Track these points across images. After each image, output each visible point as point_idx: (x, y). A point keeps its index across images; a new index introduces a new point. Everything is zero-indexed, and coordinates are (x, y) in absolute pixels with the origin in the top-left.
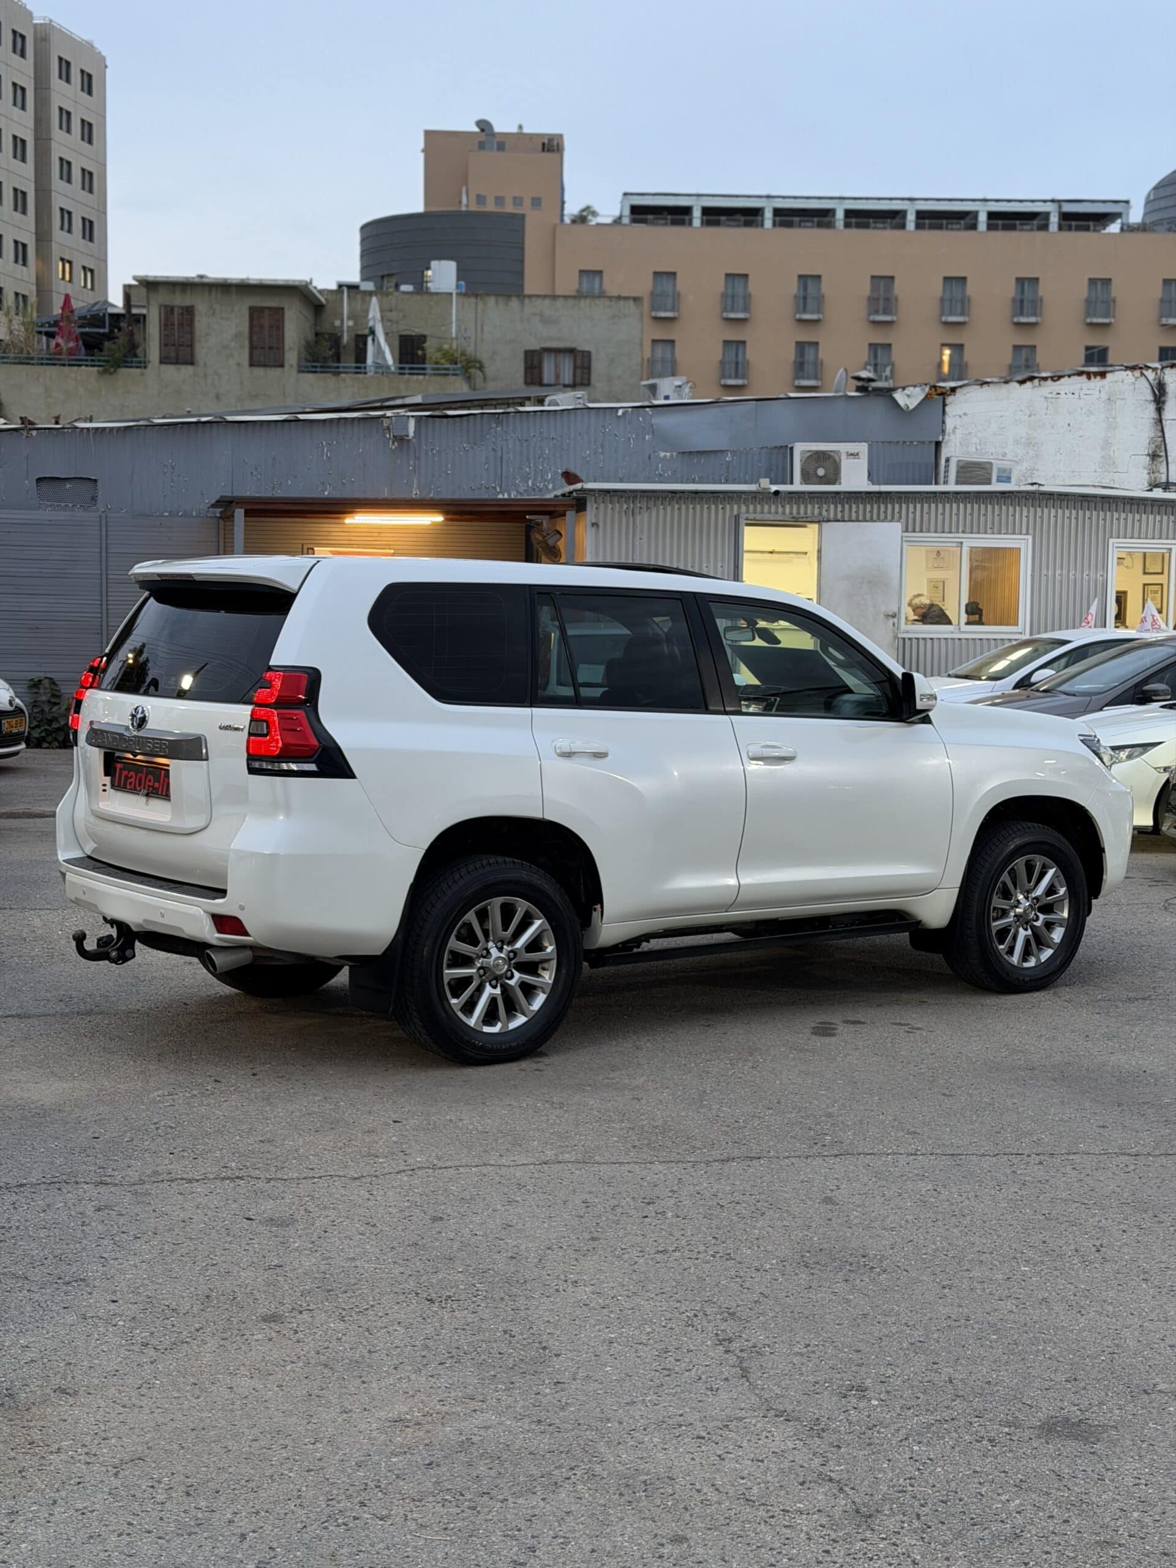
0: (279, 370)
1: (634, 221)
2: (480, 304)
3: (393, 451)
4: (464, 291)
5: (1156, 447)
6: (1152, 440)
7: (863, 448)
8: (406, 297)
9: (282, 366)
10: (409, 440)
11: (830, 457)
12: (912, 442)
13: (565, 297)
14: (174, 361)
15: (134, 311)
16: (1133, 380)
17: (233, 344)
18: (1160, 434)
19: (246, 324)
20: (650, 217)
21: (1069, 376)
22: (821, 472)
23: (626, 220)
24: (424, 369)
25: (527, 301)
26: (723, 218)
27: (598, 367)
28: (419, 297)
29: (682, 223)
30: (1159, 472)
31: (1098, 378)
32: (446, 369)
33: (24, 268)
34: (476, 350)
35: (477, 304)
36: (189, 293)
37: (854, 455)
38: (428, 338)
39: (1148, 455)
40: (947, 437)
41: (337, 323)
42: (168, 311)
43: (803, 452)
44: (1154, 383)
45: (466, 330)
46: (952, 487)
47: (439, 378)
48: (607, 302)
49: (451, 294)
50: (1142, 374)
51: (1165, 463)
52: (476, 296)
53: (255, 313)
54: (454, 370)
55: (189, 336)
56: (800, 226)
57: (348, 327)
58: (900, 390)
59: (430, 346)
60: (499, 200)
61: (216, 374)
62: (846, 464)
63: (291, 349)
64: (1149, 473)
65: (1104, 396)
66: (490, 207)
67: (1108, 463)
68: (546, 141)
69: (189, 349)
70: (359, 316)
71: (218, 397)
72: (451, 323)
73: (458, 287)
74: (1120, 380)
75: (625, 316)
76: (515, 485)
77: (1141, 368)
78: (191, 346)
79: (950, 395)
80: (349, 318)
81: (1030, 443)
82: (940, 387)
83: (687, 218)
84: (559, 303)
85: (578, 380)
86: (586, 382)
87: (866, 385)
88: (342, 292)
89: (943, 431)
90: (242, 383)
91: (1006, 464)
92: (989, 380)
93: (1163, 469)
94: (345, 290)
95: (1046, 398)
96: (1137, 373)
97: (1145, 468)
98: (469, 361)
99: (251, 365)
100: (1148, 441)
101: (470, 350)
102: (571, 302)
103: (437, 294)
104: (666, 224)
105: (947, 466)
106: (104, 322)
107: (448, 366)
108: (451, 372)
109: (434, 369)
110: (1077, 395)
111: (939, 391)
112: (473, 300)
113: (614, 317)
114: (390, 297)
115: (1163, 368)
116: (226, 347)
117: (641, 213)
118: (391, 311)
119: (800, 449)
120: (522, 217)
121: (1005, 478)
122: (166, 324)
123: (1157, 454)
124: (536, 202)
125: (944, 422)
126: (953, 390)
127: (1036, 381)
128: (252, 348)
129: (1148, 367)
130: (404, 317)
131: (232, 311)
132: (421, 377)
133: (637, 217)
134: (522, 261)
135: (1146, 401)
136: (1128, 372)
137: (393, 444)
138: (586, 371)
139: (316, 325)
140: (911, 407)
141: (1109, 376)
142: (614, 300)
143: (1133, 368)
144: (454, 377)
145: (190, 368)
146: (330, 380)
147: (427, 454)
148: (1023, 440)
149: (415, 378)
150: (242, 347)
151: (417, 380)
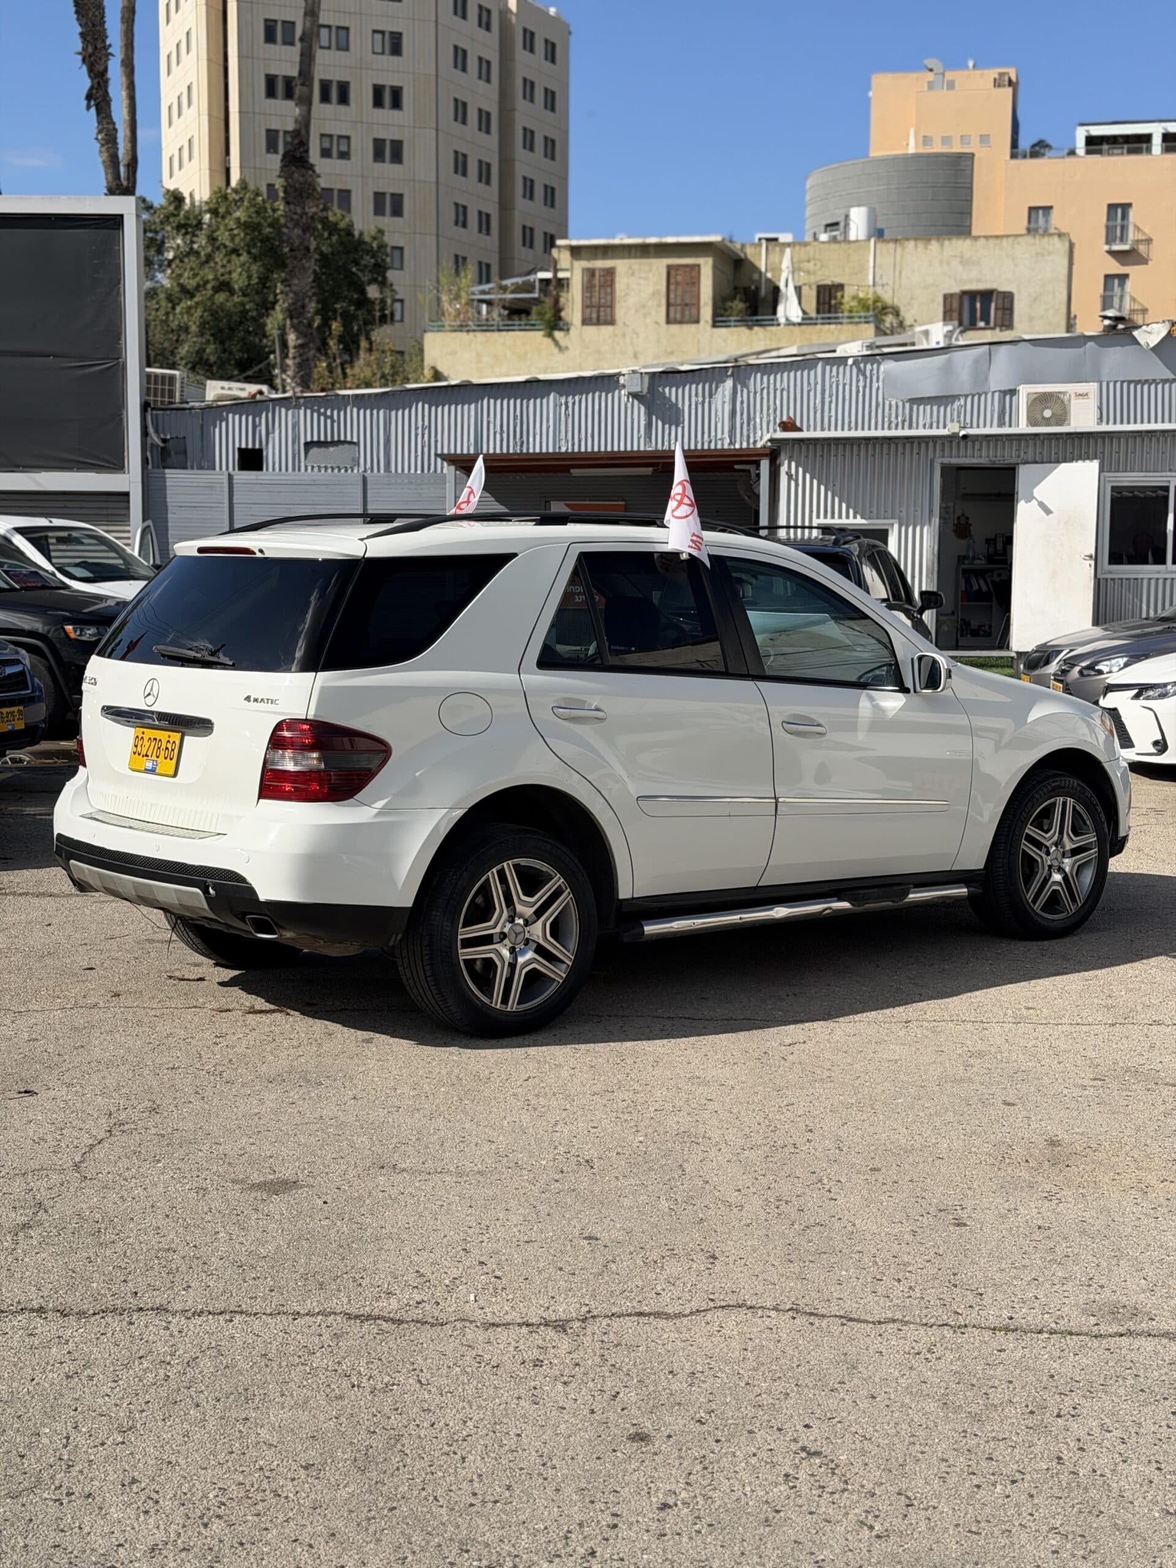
0: (692, 328)
1: (1088, 152)
2: (899, 249)
3: (629, 407)
8: (827, 246)
9: (697, 321)
11: (1059, 398)
12: (1145, 381)
13: (987, 237)
14: (594, 321)
15: (561, 275)
17: (650, 303)
19: (664, 283)
20: (1105, 147)
22: (1047, 413)
23: (1081, 152)
24: (836, 318)
25: (946, 243)
27: (1020, 307)
28: (836, 246)
29: (1140, 151)
32: (860, 317)
33: (488, 238)
34: (892, 296)
35: (896, 250)
36: (610, 254)
37: (1082, 396)
38: (846, 288)
41: (755, 276)
42: (591, 273)
43: (1028, 395)
45: (883, 276)
47: (850, 327)
48: (1030, 240)
49: (869, 241)
52: (896, 241)
53: (672, 272)
54: (866, 318)
55: (609, 298)
57: (766, 280)
58: (1143, 328)
59: (849, 292)
60: (946, 140)
61: (634, 331)
62: (1074, 405)
63: (706, 304)
66: (938, 148)
68: (997, 76)
69: (609, 310)
70: (775, 269)
71: (635, 356)
72: (867, 269)
73: (868, 232)
75: (1049, 253)
78: (612, 306)
80: (767, 271)
83: (1144, 146)
84: (980, 243)
85: (999, 322)
86: (1007, 323)
87: (1114, 323)
88: (760, 245)
90: (658, 341)
94: (764, 243)
98: (884, 308)
99: (668, 321)
101: (887, 297)
102: (992, 242)
103: (857, 241)
104: (1122, 154)
106: (534, 287)
107: (860, 314)
108: (862, 320)
109: (850, 317)
112: (891, 246)
113: (1037, 254)
114: (808, 248)
116: (644, 306)
117: (1094, 144)
118: (809, 261)
119: (1025, 391)
120: (972, 156)
122: (588, 287)
124: (984, 139)
128: (668, 305)
130: (822, 266)
131: (651, 270)
132: (833, 327)
133: (1091, 148)
134: (971, 201)
137: (628, 399)
138: (1007, 312)
139: (733, 280)
140: (1152, 345)
144: (866, 325)
145: (610, 328)
146: (744, 330)
147: (660, 408)
149: (827, 327)
150: (659, 305)
151: (829, 331)
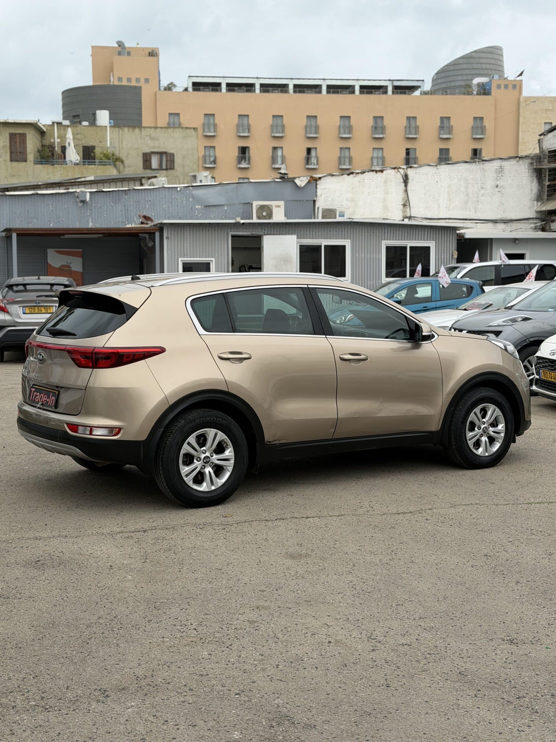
0: (24, 163)
1: (194, 89)
2: (121, 131)
3: (80, 207)
4: (112, 124)
5: (405, 201)
6: (403, 199)
7: (282, 203)
8: (86, 127)
9: (26, 161)
10: (87, 202)
11: (268, 207)
12: (303, 200)
13: (161, 128)
16: (395, 173)
17: (2, 151)
18: (406, 196)
19: (8, 141)
20: (201, 88)
21: (368, 172)
22: (264, 214)
23: (190, 89)
24: (95, 162)
25: (143, 129)
26: (236, 88)
27: (178, 161)
28: (91, 128)
29: (217, 90)
30: (406, 212)
31: (380, 173)
32: (105, 162)
34: (119, 153)
35: (119, 131)
37: (278, 206)
38: (96, 148)
39: (402, 205)
40: (318, 198)
41: (52, 140)
43: (257, 205)
44: (403, 174)
45: (114, 143)
46: (320, 220)
47: (102, 167)
48: (181, 130)
49: (106, 127)
50: (398, 171)
51: (409, 208)
52: (119, 127)
53: (12, 136)
54: (109, 162)
56: (272, 92)
57: (58, 142)
58: (298, 178)
59: (98, 151)
60: (129, 80)
62: (275, 210)
63: (30, 153)
64: (403, 213)
65: (383, 180)
66: (125, 83)
67: (386, 208)
68: (150, 51)
70: (63, 137)
72: (107, 140)
73: (110, 123)
74: (389, 173)
75: (190, 137)
76: (134, 221)
77: (398, 168)
79: (318, 180)
80: (58, 138)
81: (353, 200)
82: (315, 177)
83: (219, 88)
84: (159, 130)
85: (169, 167)
86: (172, 168)
87: (284, 176)
88: (54, 126)
89: (316, 196)
90: (7, 170)
91: (342, 210)
92: (334, 174)
93: (408, 210)
94: (55, 124)
95: (359, 181)
96: (396, 170)
97: (401, 210)
98: (116, 158)
99: (11, 161)
100: (402, 199)
101: (117, 153)
102: (163, 130)
103: (100, 126)
104: (209, 91)
105: (318, 211)
107: (106, 161)
108: (108, 164)
109: (100, 162)
110: (371, 180)
111: (314, 179)
112: (117, 129)
113: (184, 137)
114: (77, 128)
115: (407, 168)
117: (197, 86)
118: (78, 134)
119: (256, 204)
120: (140, 88)
121: (342, 215)
123: (406, 204)
124: (147, 80)
125: (316, 192)
126: (320, 178)
127: (354, 174)
128: (11, 153)
129: (400, 168)
130: (84, 137)
131: (1, 135)
132: (93, 166)
133: (195, 87)
134: (141, 109)
135: (400, 182)
136: (393, 170)
137: (80, 203)
138: (172, 162)
139: (42, 141)
140: (303, 186)
141: (384, 172)
142: (184, 129)
143: (394, 168)
144: (109, 166)
146: (49, 167)
147: (95, 208)
148: (350, 199)
149: (90, 166)
150: (6, 152)
151: (92, 168)
